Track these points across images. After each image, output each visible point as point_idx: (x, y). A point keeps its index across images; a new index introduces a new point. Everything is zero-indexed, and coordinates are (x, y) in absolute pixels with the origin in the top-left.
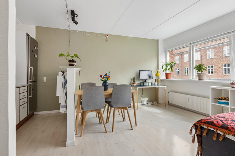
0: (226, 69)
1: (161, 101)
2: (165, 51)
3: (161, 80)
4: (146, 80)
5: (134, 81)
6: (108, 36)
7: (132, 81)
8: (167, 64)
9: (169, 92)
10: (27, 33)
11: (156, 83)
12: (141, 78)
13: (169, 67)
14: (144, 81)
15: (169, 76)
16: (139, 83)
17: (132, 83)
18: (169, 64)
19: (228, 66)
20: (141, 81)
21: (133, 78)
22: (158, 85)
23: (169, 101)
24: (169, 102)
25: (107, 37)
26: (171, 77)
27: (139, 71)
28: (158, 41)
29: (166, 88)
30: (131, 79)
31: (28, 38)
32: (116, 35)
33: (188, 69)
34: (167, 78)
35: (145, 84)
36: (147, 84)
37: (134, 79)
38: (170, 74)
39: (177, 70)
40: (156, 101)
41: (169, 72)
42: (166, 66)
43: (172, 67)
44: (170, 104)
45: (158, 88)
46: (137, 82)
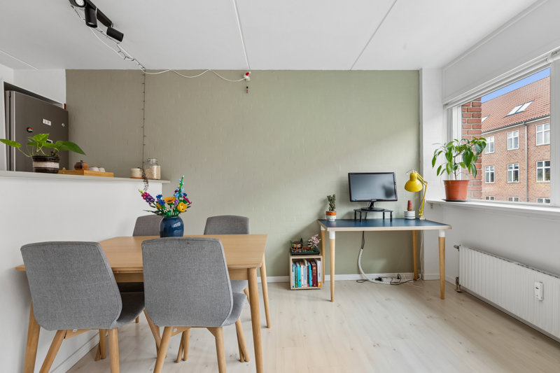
1: (429, 272)
2: (447, 105)
3: (432, 204)
4: (372, 204)
5: (332, 208)
6: (247, 74)
7: (324, 206)
8: (450, 149)
9: (458, 248)
10: (5, 83)
11: (412, 214)
12: (353, 199)
13: (459, 159)
14: (367, 206)
15: (460, 189)
16: (349, 214)
17: (325, 213)
18: (460, 149)
20: (358, 207)
21: (329, 197)
22: (417, 219)
23: (457, 278)
24: (457, 283)
25: (247, 77)
26: (468, 194)
27: (349, 174)
28: (418, 73)
29: (442, 235)
30: (324, 201)
31: (8, 96)
32: (273, 71)
33: (548, 164)
34: (451, 197)
35: (370, 216)
36: (379, 216)
37: (331, 200)
38: (461, 185)
39: (513, 170)
40: (411, 270)
41: (460, 175)
42: (449, 156)
43: (468, 159)
44: (461, 291)
45: (419, 233)
46: (341, 212)
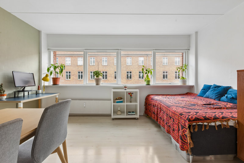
0: (67, 75)
2: (49, 49)
4: (24, 88)
11: (40, 91)
19: (69, 73)
22: (42, 93)
27: (13, 72)
28: (39, 32)
29: (57, 97)
34: (54, 84)
